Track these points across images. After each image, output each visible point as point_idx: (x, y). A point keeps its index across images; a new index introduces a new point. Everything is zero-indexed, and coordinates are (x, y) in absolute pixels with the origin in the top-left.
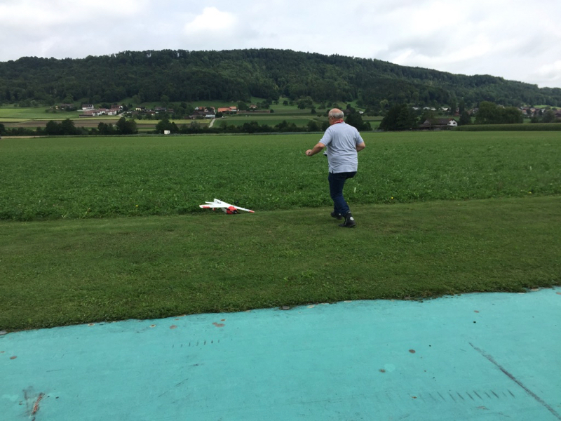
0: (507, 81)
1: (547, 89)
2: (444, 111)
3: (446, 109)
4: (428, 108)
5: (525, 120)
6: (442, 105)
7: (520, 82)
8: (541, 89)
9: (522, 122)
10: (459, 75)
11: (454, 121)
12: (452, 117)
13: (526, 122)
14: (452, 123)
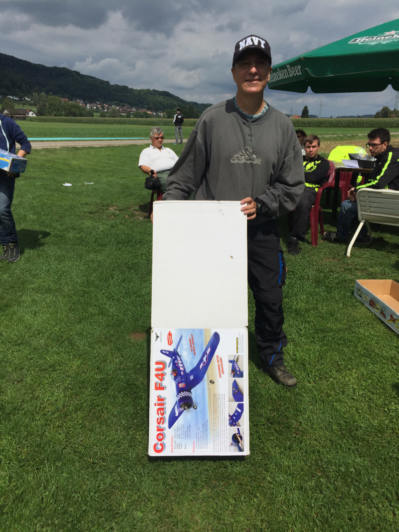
0: (83, 76)
1: (117, 86)
2: (28, 101)
3: (30, 100)
4: (11, 97)
5: (95, 114)
6: (26, 96)
7: (94, 78)
8: (112, 86)
9: (92, 116)
10: (39, 65)
11: (32, 112)
12: (31, 108)
13: (97, 116)
14: (31, 114)
